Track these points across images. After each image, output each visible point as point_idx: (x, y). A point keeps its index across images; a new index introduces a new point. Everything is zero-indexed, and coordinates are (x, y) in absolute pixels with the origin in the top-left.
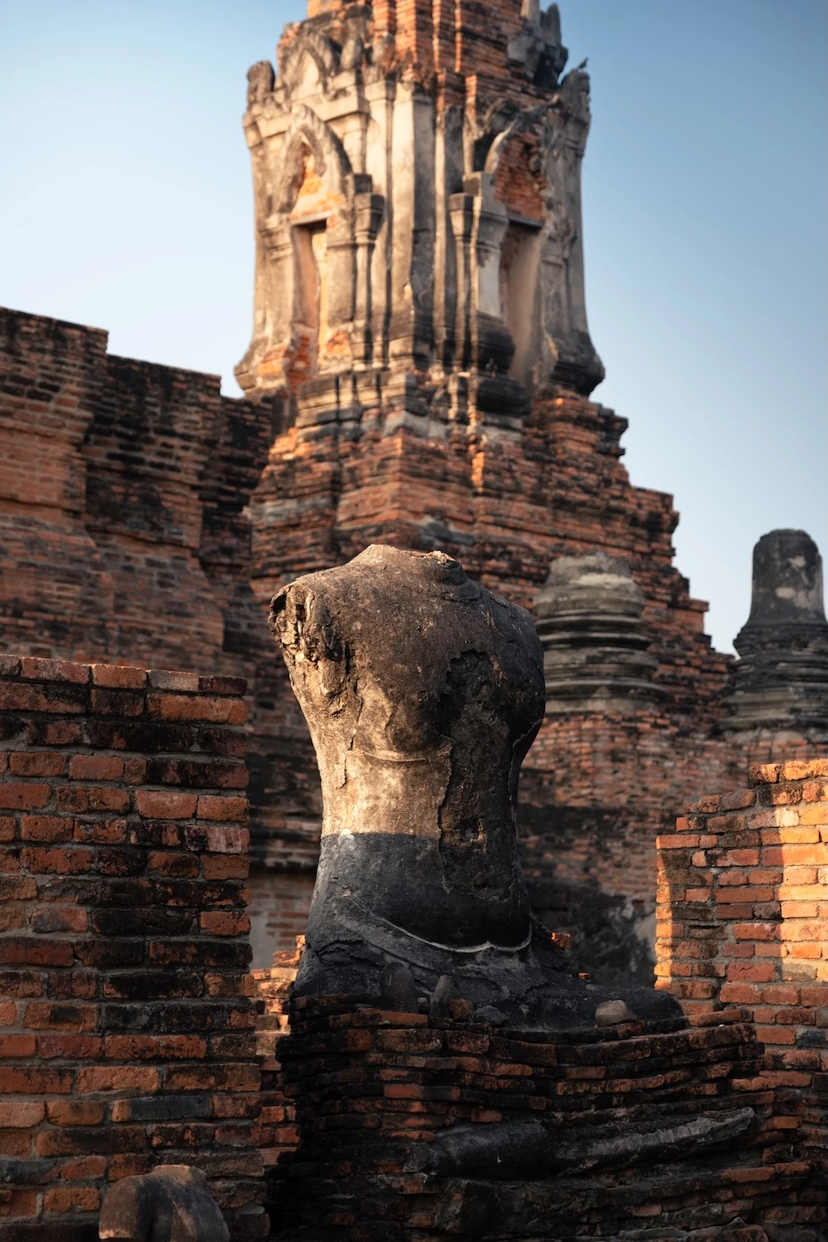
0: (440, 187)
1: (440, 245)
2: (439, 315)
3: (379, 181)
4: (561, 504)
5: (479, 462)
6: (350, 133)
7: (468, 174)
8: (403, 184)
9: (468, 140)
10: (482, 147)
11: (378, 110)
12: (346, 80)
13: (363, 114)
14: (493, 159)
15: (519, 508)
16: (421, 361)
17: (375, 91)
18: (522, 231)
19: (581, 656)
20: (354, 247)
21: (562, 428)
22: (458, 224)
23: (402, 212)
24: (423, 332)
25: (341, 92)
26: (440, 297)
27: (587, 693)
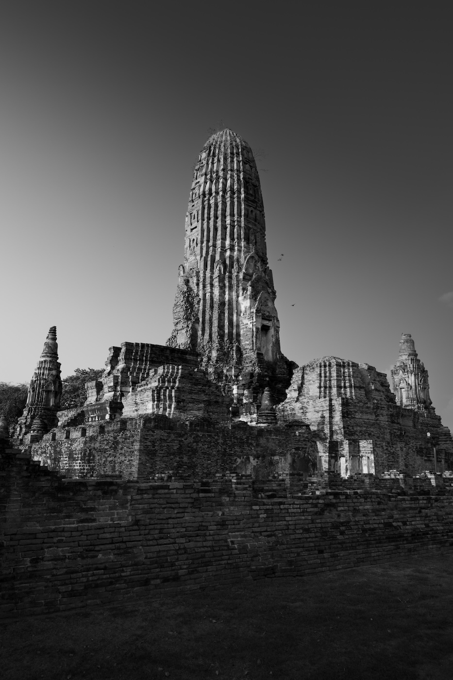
0: (417, 385)
1: (418, 391)
2: (418, 398)
3: (410, 384)
4: (432, 418)
5: (425, 414)
6: (407, 379)
7: (420, 383)
8: (413, 385)
9: (419, 380)
10: (421, 380)
11: (410, 377)
12: (406, 373)
13: (408, 377)
14: (422, 381)
15: (429, 419)
16: (418, 403)
17: (410, 375)
18: (425, 388)
19: (446, 437)
20: (408, 391)
21: (431, 410)
22: (419, 388)
23: (413, 387)
24: (418, 401)
25: (405, 375)
26: (418, 396)
27: (447, 441)
